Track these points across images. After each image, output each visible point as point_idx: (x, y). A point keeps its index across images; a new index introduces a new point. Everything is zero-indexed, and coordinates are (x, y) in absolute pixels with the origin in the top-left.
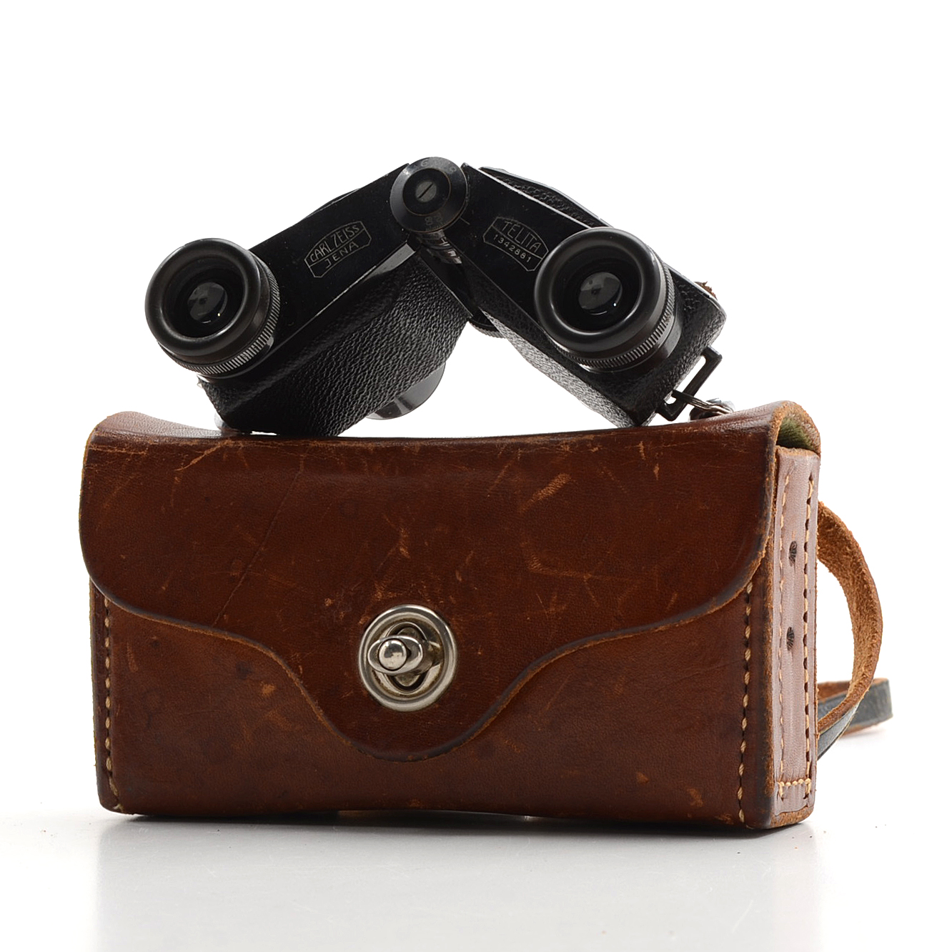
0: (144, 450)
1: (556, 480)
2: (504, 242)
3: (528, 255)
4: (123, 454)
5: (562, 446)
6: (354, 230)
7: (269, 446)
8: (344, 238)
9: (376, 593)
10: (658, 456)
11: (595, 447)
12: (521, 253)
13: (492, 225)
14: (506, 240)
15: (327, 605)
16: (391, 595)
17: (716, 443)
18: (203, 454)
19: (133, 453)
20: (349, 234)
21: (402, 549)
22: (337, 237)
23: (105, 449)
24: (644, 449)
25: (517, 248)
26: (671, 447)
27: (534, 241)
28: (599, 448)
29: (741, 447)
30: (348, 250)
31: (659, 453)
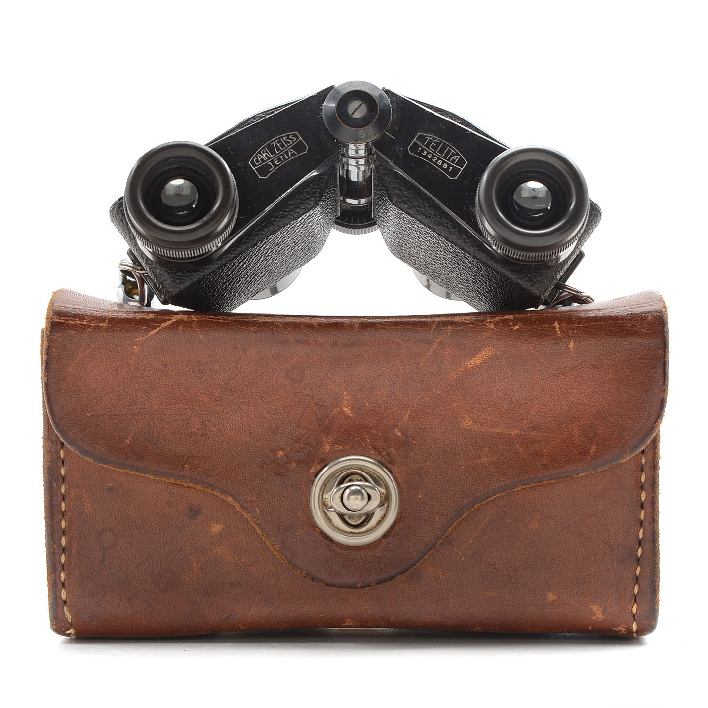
0: (104, 322)
1: (483, 353)
2: (427, 154)
3: (449, 166)
4: (85, 325)
5: (487, 324)
6: (291, 140)
7: (221, 321)
8: (283, 146)
9: (324, 446)
10: (572, 333)
11: (517, 325)
12: (443, 164)
13: (415, 140)
14: (428, 153)
15: (280, 456)
16: (338, 448)
17: (621, 324)
18: (160, 326)
19: (94, 325)
20: (287, 142)
21: (345, 409)
22: (276, 145)
23: (67, 320)
24: (560, 328)
25: (439, 159)
26: (583, 326)
27: (453, 155)
28: (520, 326)
29: (643, 327)
30: (288, 155)
31: (573, 331)
